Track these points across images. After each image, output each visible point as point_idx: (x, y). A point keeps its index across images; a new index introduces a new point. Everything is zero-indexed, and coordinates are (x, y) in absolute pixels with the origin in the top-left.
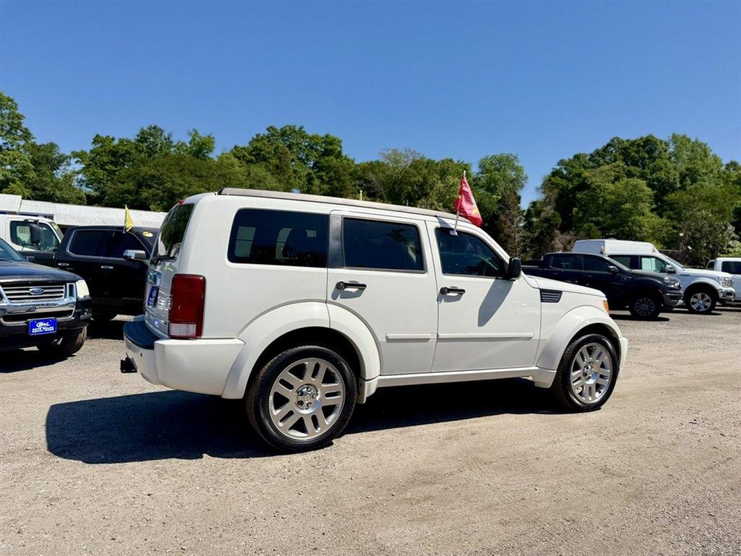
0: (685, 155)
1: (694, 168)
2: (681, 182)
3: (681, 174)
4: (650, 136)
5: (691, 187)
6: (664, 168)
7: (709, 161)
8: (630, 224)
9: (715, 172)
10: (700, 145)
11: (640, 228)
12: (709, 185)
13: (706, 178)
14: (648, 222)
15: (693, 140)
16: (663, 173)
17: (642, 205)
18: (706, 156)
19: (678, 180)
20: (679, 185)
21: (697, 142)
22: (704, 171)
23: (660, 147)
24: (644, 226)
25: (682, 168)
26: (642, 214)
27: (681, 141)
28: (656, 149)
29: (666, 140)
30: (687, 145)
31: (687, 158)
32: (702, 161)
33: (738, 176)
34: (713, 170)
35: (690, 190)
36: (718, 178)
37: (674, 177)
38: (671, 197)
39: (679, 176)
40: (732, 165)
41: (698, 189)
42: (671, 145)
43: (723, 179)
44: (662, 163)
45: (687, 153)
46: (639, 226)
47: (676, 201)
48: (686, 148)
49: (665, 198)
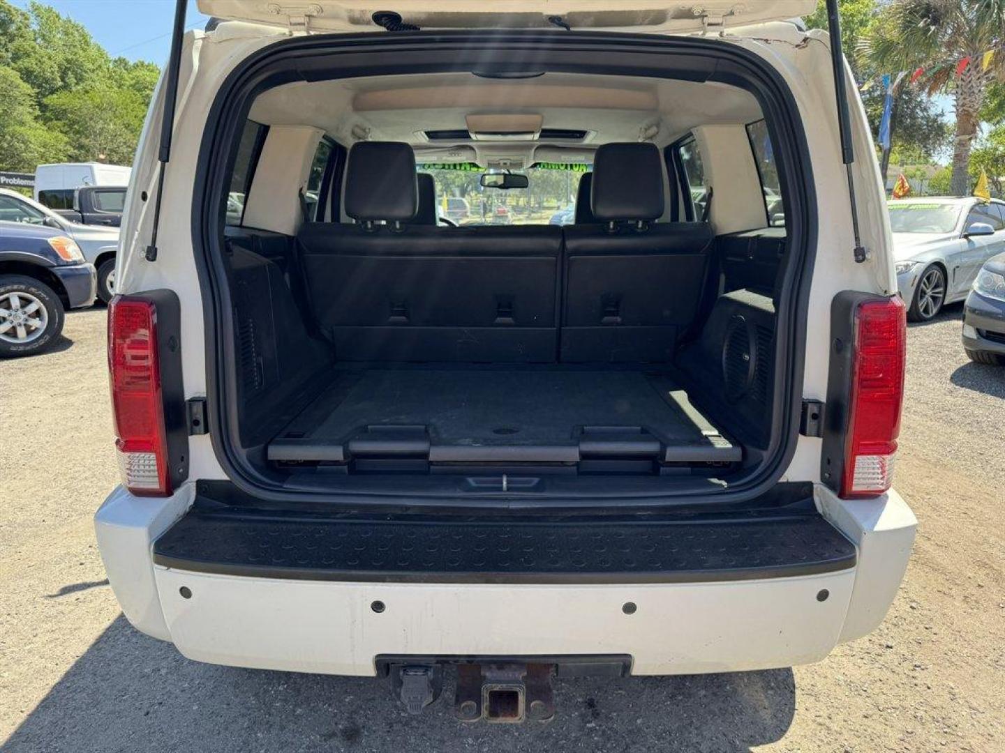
1: (77, 60)
2: (63, 79)
3: (59, 67)
5: (79, 88)
6: (32, 54)
7: (93, 52)
8: (8, 137)
9: (104, 67)
10: (75, 26)
11: (27, 146)
12: (100, 86)
13: (94, 76)
14: (34, 135)
15: (64, 17)
16: (33, 61)
17: (20, 109)
18: (87, 43)
19: (57, 75)
20: (60, 83)
21: (70, 22)
22: (90, 66)
23: (18, 19)
24: (30, 142)
25: (60, 57)
26: (22, 124)
27: (48, 17)
28: (12, 22)
29: (24, 10)
30: (57, 25)
31: (61, 43)
32: (85, 51)
33: (132, 79)
34: (100, 66)
35: (78, 92)
36: (109, 78)
37: (50, 70)
38: (51, 100)
39: (57, 69)
40: (121, 62)
41: (87, 92)
42: (32, 19)
43: (116, 81)
44: (27, 46)
45: (59, 36)
46: (23, 142)
47: (63, 107)
48: (57, 27)
49: (45, 101)
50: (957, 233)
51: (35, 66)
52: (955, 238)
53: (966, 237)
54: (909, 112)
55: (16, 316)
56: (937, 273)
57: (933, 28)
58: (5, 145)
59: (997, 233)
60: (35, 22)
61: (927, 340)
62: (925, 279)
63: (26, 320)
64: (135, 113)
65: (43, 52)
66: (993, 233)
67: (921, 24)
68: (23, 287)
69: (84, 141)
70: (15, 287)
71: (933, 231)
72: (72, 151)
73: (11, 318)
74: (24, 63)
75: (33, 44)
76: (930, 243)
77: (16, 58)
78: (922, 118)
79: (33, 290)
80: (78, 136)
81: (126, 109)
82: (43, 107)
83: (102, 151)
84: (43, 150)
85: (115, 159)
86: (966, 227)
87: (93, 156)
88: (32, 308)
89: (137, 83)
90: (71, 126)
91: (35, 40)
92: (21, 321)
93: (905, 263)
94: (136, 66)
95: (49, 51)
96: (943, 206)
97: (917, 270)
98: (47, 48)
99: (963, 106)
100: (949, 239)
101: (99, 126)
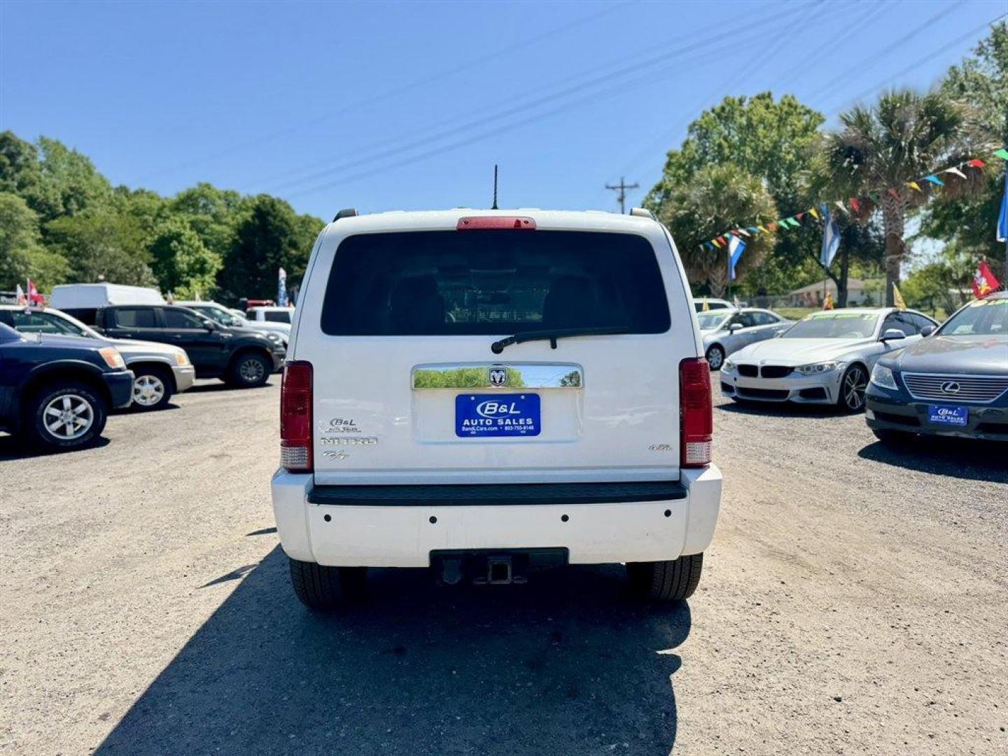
0: (63, 167)
1: (80, 188)
2: (65, 205)
3: (63, 194)
4: (8, 132)
5: (80, 213)
6: (37, 183)
7: (95, 181)
8: (9, 259)
9: (106, 195)
10: (81, 158)
11: (27, 268)
12: (101, 212)
13: (96, 203)
14: (35, 257)
15: (70, 149)
16: (37, 189)
17: (23, 233)
18: (91, 173)
19: (60, 202)
20: (62, 209)
21: (76, 154)
22: (92, 193)
23: (26, 152)
24: (30, 264)
25: (64, 186)
26: (24, 246)
27: (54, 149)
28: (19, 154)
29: (32, 143)
30: (63, 156)
31: (66, 173)
32: (88, 179)
33: (133, 205)
34: (102, 194)
35: (79, 217)
36: (110, 205)
37: (54, 197)
38: (54, 225)
39: (60, 197)
40: (123, 190)
41: (88, 217)
42: (40, 151)
43: (116, 207)
44: (32, 175)
45: (64, 166)
46: (23, 264)
47: (63, 231)
48: (63, 159)
49: (46, 226)
50: (874, 337)
51: (38, 193)
52: (872, 341)
53: (883, 341)
54: (862, 232)
55: (66, 416)
56: (858, 372)
57: (856, 167)
58: (5, 267)
59: (907, 338)
60: (42, 154)
61: (848, 426)
62: (848, 376)
63: (75, 419)
64: (133, 237)
65: (47, 181)
66: (903, 338)
67: (845, 164)
68: (75, 390)
69: (84, 262)
70: (69, 390)
71: (856, 336)
72: (70, 272)
73: (62, 417)
74: (29, 191)
75: (39, 173)
76: (851, 346)
77: (21, 186)
78: (874, 237)
79: (84, 393)
80: (78, 258)
81: (125, 232)
82: (44, 232)
83: (100, 272)
84: (42, 271)
85: (113, 278)
86: (882, 333)
87: (92, 276)
88: (81, 409)
89: (137, 208)
90: (69, 249)
91: (41, 170)
92: (70, 420)
93: (830, 363)
94: (136, 193)
95: (53, 180)
96: (863, 316)
97: (841, 368)
98: (51, 177)
99: (890, 229)
100: (867, 343)
101: (100, 249)
